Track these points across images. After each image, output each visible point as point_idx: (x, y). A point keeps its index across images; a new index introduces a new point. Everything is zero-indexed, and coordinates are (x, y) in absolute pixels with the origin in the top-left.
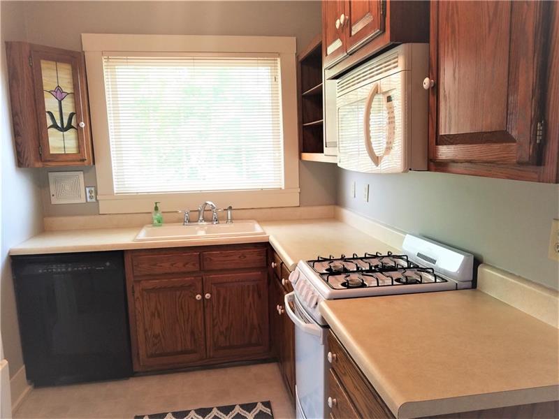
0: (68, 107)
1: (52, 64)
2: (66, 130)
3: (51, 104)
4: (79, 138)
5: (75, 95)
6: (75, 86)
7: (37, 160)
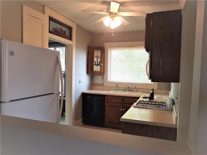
0: (99, 60)
1: (97, 50)
2: (98, 65)
3: (95, 59)
4: (101, 68)
5: (101, 57)
6: (101, 55)
7: (91, 72)
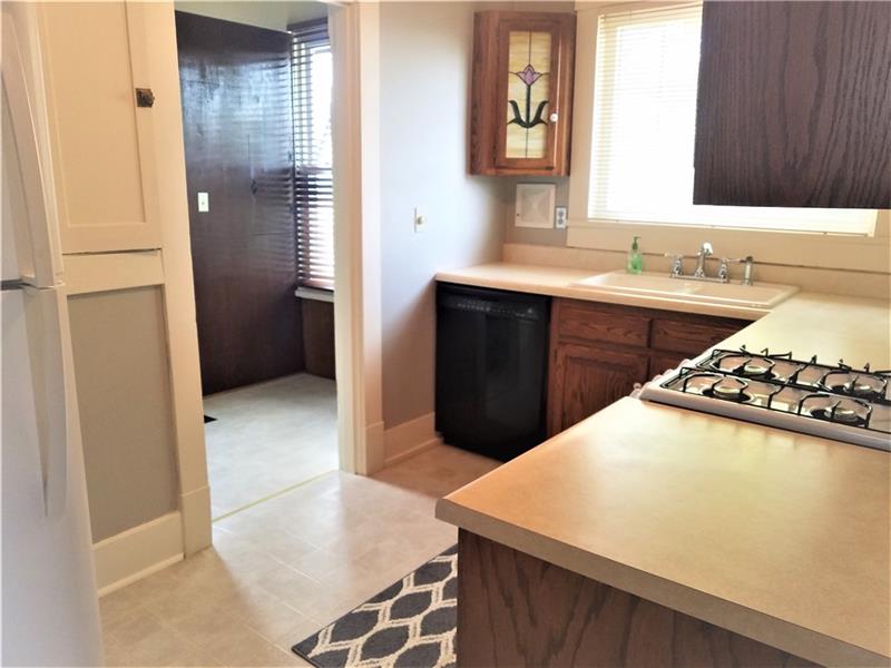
0: (539, 93)
1: (524, 36)
2: (532, 125)
3: (516, 90)
4: (549, 138)
5: (551, 76)
6: (553, 64)
7: (490, 167)
